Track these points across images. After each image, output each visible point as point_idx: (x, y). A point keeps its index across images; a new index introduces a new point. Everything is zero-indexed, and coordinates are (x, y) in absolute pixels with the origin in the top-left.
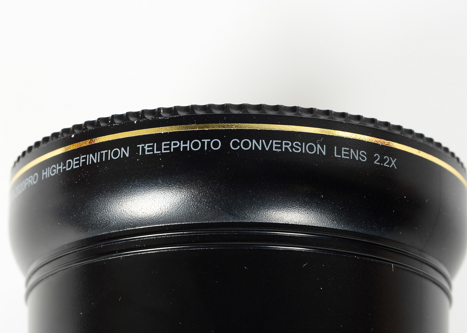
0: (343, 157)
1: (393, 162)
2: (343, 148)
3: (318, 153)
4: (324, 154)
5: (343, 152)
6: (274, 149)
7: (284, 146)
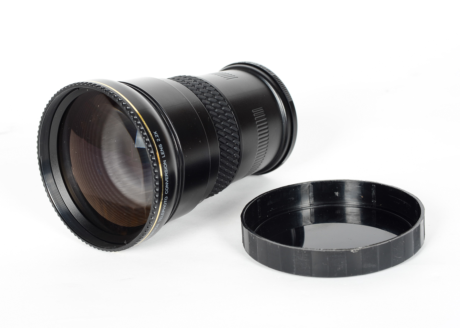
0: (164, 153)
1: (155, 133)
2: (162, 154)
3: (166, 163)
4: (165, 161)
6: (168, 179)
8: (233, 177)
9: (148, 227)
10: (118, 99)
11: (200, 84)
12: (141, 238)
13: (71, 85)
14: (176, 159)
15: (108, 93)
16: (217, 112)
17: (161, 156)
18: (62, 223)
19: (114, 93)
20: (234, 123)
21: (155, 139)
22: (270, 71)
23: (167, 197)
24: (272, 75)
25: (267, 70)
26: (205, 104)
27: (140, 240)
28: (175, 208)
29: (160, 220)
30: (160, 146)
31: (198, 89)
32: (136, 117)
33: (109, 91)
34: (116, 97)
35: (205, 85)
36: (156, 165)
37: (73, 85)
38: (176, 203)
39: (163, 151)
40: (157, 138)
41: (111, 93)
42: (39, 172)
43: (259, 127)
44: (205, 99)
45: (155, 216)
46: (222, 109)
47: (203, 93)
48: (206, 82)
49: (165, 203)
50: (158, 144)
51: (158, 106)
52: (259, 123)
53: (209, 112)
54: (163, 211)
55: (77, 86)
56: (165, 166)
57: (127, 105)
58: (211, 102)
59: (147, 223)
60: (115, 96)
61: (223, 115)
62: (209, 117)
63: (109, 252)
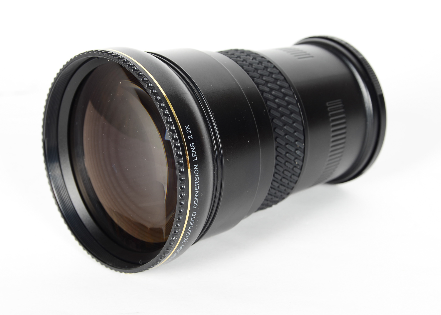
0: (196, 156)
1: (187, 128)
2: (193, 156)
3: (198, 168)
4: (197, 165)
5: (194, 156)
6: (198, 189)
7: (197, 185)
8: (292, 188)
9: (168, 249)
10: (143, 79)
11: (260, 63)
12: (158, 261)
13: (88, 52)
14: (213, 163)
15: (132, 69)
16: (278, 102)
17: (191, 158)
18: (65, 226)
19: (138, 70)
20: (299, 119)
21: (186, 135)
22: (357, 52)
23: (196, 212)
24: (360, 57)
25: (355, 49)
26: (263, 92)
27: (158, 264)
28: (208, 225)
29: (184, 240)
30: (192, 145)
31: (256, 69)
32: (164, 105)
33: (134, 66)
34: (141, 75)
35: (267, 66)
36: (183, 170)
37: (90, 53)
38: (209, 219)
39: (194, 152)
40: (189, 134)
41: (135, 69)
42: (42, 158)
43: (333, 126)
44: (264, 85)
45: (178, 235)
46: (284, 100)
47: (262, 75)
48: (269, 62)
49: (192, 219)
50: (189, 142)
51: (197, 90)
52: (333, 121)
53: (266, 102)
54: (190, 230)
55: (95, 55)
56: (196, 172)
57: (154, 87)
58: (272, 89)
59: (167, 244)
60: (140, 73)
61: (286, 107)
62: (265, 109)
63: (118, 273)
